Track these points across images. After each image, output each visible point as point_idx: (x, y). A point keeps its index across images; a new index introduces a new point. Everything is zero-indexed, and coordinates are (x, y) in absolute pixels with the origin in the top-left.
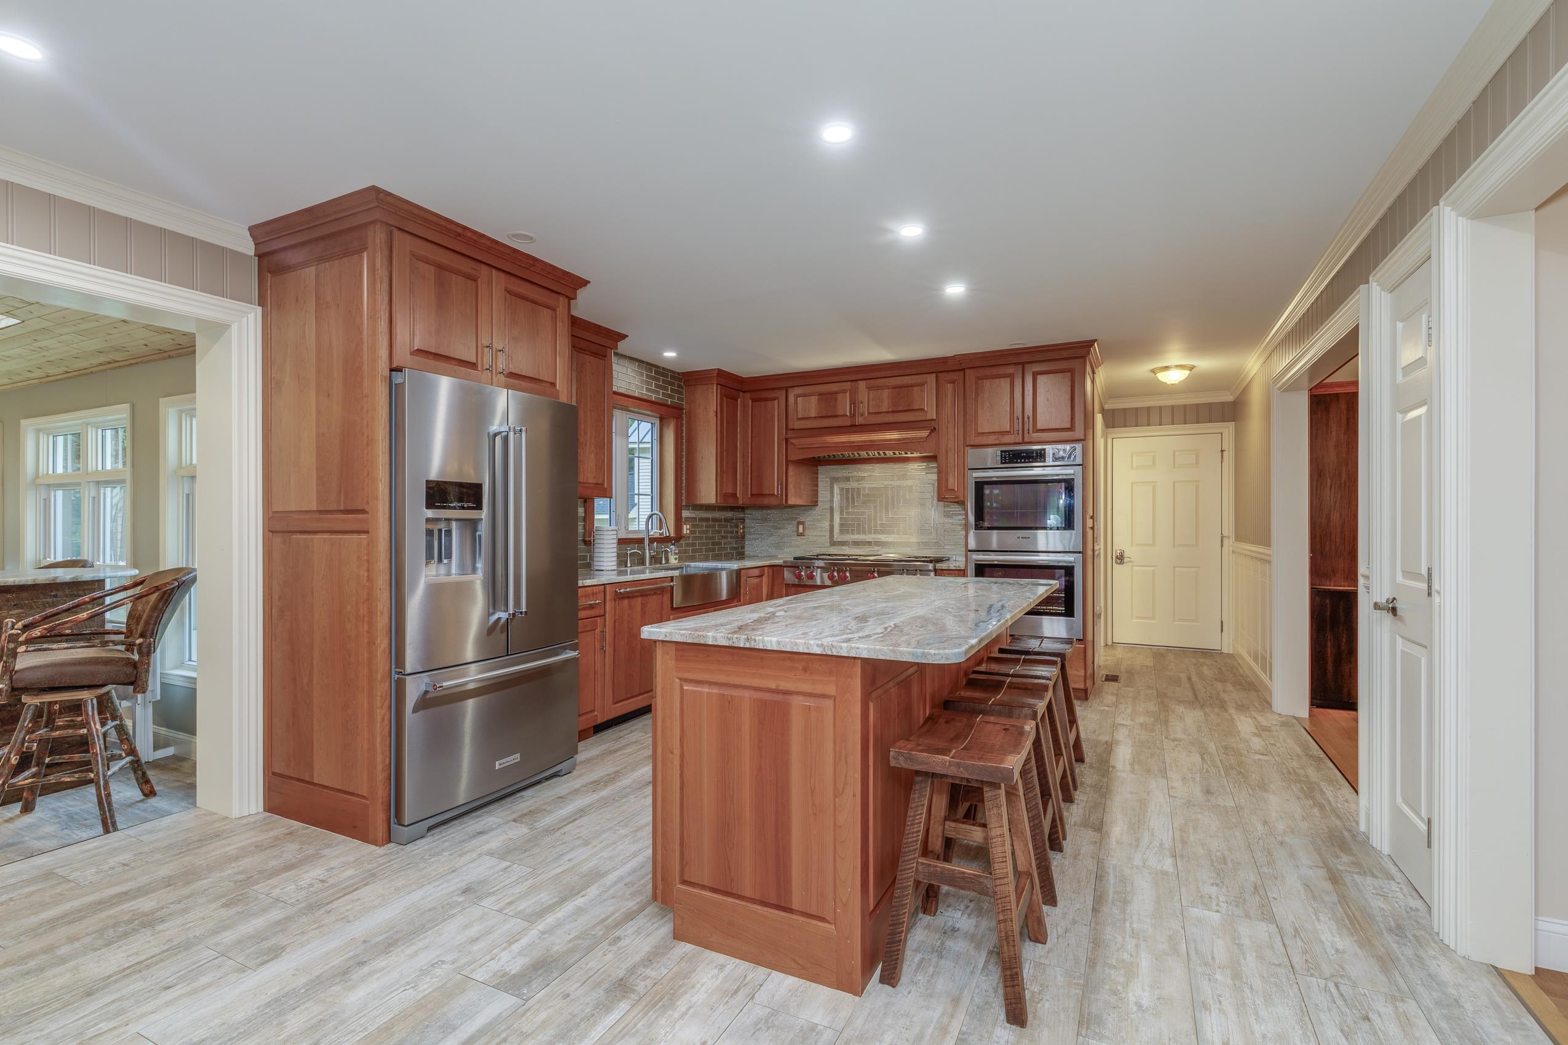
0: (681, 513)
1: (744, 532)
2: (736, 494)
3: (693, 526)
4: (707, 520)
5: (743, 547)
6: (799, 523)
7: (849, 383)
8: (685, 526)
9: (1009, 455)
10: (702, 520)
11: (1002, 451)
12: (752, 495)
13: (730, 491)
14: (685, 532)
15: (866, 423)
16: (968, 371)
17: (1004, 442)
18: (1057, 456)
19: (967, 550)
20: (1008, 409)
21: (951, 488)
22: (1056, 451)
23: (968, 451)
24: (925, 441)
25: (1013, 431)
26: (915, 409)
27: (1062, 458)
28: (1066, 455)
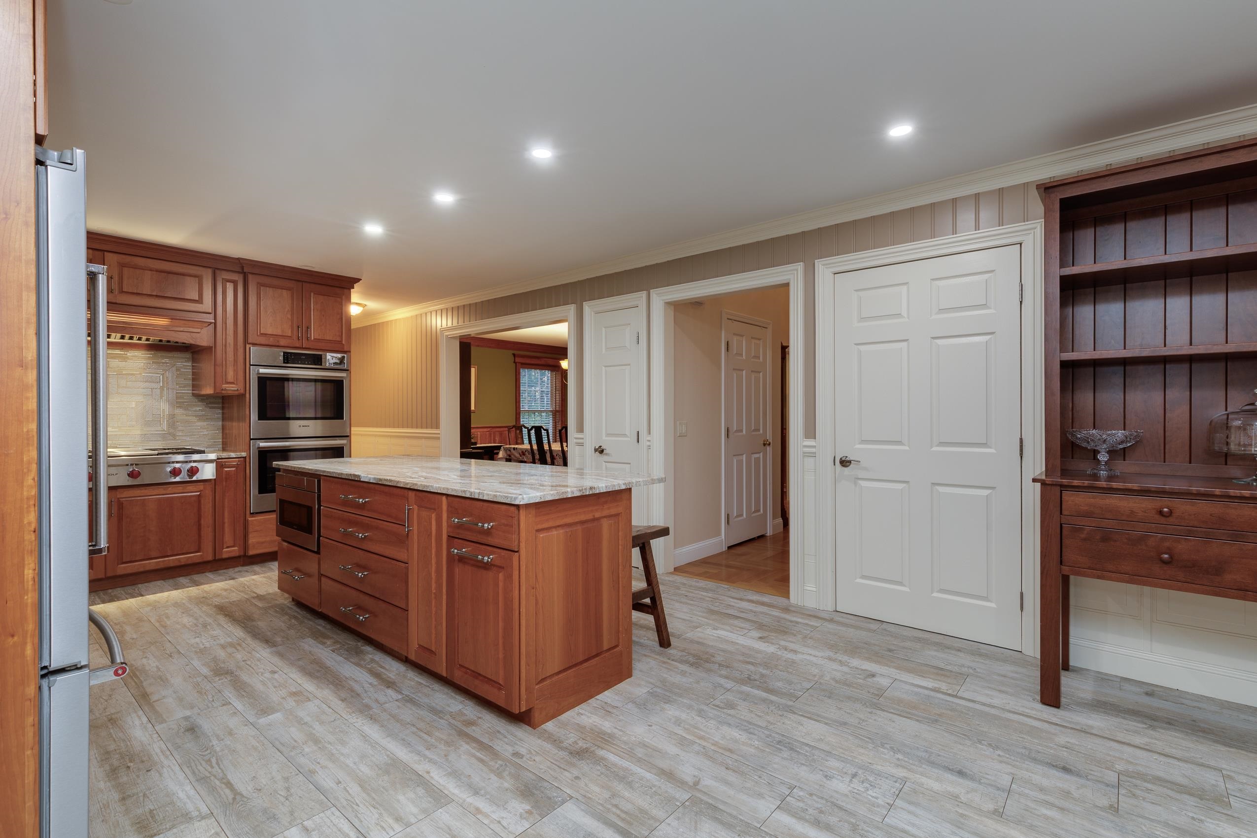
9: (291, 356)
11: (284, 353)
15: (118, 302)
16: (250, 276)
17: (286, 345)
18: (332, 361)
19: (248, 439)
20: (289, 316)
21: (231, 381)
22: (331, 358)
23: (250, 348)
24: (199, 333)
25: (295, 337)
26: (187, 299)
27: (335, 363)
28: (338, 361)
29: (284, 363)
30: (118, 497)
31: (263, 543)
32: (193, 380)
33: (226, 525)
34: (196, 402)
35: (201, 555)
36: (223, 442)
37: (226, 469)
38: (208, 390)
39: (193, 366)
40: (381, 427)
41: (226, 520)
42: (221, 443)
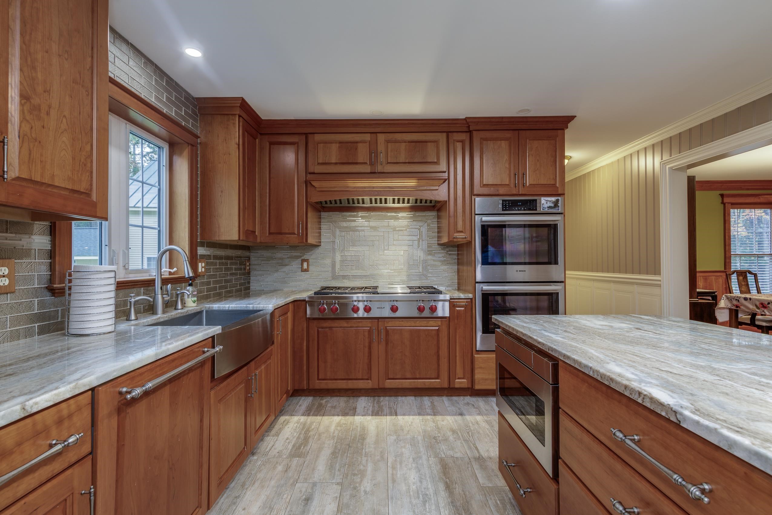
0: (196, 250)
1: (249, 268)
2: (255, 232)
3: (207, 264)
4: (220, 258)
5: (249, 283)
6: (303, 261)
7: (369, 135)
8: (200, 264)
9: (509, 203)
10: (216, 257)
11: (503, 201)
12: (270, 233)
13: (251, 229)
14: (200, 271)
15: (385, 171)
16: (474, 133)
17: (505, 193)
18: (546, 206)
19: (474, 282)
20: (508, 166)
21: (461, 230)
22: (545, 202)
23: (475, 199)
24: (437, 190)
25: (512, 185)
26: (429, 162)
27: (550, 207)
28: (552, 205)
29: (503, 210)
30: (386, 325)
31: (486, 380)
32: (438, 232)
33: (458, 358)
34: (440, 250)
35: (440, 382)
36: (458, 282)
37: (457, 309)
38: (445, 240)
39: (438, 222)
40: (583, 271)
41: (458, 354)
42: (457, 283)
